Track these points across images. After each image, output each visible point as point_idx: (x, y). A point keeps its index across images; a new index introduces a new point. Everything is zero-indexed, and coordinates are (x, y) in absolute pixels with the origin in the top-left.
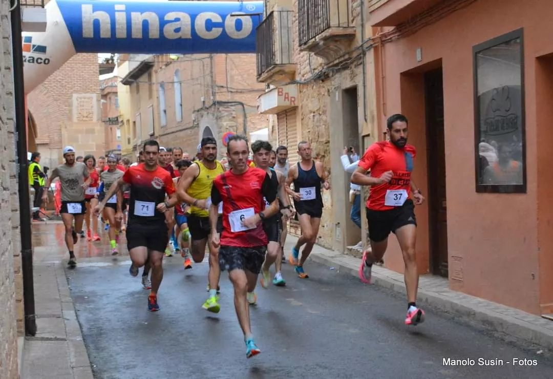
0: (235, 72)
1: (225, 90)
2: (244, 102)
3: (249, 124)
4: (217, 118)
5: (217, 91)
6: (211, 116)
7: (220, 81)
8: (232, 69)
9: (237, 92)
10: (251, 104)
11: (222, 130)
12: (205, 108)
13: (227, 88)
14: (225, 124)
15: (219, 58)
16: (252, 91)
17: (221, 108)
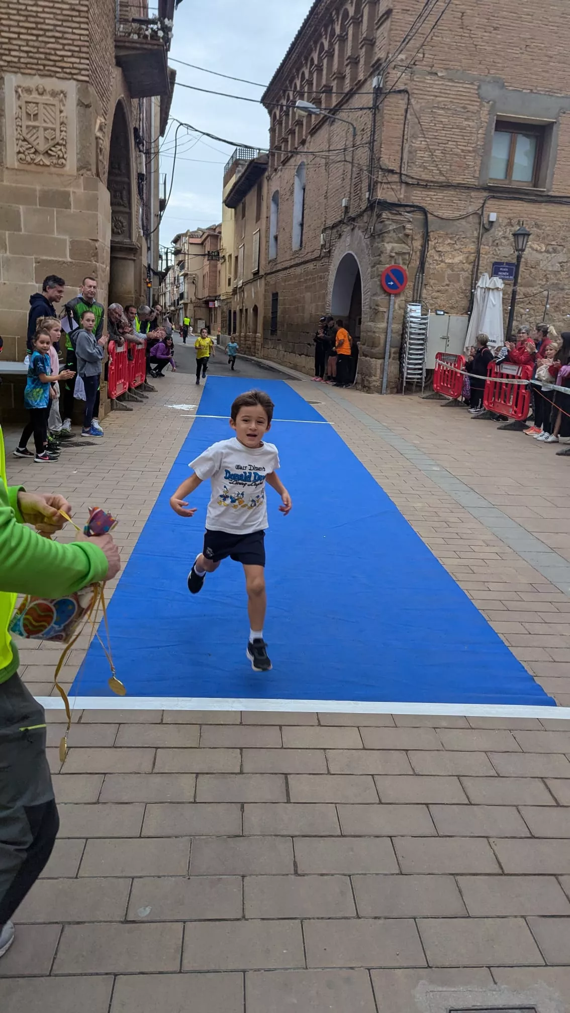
0: (419, 143)
1: (395, 178)
2: (428, 208)
3: (431, 252)
4: (372, 236)
5: (379, 180)
6: (359, 233)
7: (388, 160)
8: (414, 136)
9: (418, 184)
10: (440, 213)
11: (382, 259)
12: (349, 219)
13: (401, 174)
14: (388, 247)
15: (393, 107)
16: (447, 186)
17: (384, 215)
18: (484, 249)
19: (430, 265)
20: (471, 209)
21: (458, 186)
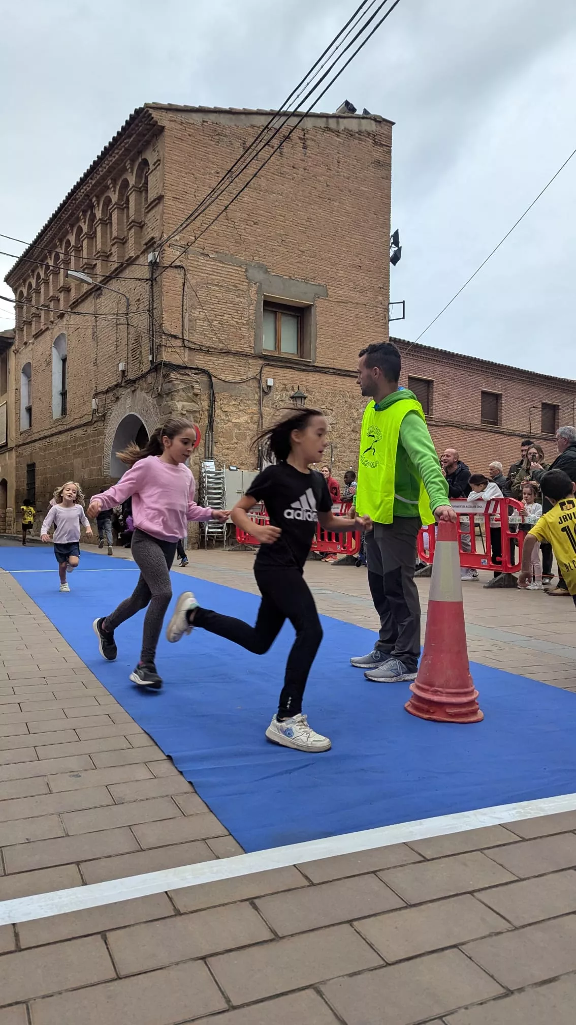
0: (198, 313)
1: (179, 343)
2: (211, 371)
3: (218, 412)
4: (160, 396)
5: (163, 343)
6: (142, 394)
7: (170, 324)
8: (193, 307)
9: (200, 349)
10: (223, 377)
12: (128, 382)
13: (183, 340)
14: (179, 405)
15: (171, 281)
16: (227, 353)
17: (172, 375)
18: (266, 410)
19: (219, 425)
20: (250, 374)
21: (235, 354)
